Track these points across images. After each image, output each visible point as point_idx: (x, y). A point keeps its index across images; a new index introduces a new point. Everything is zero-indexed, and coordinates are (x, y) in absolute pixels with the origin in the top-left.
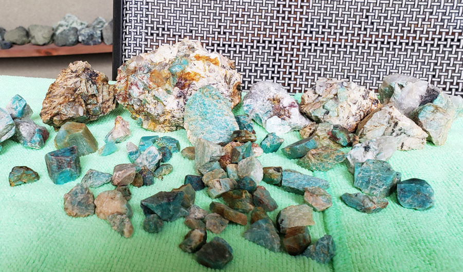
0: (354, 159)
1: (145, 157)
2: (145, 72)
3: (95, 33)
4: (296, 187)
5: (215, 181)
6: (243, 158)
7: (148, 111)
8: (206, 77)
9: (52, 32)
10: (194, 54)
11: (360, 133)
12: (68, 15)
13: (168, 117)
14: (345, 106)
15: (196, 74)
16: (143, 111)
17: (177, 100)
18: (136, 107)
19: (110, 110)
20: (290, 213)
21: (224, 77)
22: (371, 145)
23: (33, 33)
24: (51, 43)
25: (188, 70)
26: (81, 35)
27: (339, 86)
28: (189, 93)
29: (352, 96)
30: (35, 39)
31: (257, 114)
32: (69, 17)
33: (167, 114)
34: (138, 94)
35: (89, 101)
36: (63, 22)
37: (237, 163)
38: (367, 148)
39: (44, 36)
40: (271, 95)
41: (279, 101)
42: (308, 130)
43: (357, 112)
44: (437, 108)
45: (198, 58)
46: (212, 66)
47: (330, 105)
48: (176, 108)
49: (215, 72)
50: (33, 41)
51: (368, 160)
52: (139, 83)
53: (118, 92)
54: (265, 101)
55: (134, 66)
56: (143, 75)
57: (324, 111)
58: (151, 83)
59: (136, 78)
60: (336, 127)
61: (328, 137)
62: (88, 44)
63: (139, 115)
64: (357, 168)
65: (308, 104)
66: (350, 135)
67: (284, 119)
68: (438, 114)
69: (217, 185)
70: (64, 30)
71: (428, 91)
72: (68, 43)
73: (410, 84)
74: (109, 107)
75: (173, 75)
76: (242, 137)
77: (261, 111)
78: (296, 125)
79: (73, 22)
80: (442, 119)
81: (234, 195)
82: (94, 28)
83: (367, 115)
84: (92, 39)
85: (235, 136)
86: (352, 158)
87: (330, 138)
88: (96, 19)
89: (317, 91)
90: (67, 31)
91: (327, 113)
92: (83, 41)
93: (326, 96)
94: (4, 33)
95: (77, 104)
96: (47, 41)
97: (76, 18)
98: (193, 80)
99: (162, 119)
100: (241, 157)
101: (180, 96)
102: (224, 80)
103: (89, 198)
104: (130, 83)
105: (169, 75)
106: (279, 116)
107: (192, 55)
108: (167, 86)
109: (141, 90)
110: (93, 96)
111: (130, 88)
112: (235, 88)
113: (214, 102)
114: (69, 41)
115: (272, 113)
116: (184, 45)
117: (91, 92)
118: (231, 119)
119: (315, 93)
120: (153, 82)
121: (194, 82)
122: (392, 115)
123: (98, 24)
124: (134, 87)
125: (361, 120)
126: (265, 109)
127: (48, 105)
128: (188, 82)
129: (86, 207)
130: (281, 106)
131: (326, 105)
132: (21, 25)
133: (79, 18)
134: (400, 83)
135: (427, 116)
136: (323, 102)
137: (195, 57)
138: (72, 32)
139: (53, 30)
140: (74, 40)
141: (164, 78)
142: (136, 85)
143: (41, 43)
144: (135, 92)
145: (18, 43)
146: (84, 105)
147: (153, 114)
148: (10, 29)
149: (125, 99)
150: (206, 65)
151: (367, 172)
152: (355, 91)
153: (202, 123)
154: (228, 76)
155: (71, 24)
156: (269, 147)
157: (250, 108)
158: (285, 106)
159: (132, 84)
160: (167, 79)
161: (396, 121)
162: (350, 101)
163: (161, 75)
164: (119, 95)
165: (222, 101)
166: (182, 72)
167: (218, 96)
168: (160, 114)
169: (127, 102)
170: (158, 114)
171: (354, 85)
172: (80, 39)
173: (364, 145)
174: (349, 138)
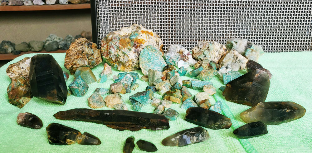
0: (222, 73)
1: (124, 79)
2: (117, 40)
3: (67, 43)
4: (199, 87)
5: (162, 86)
6: (172, 77)
7: (120, 60)
8: (148, 41)
9: (43, 44)
10: (141, 30)
11: (221, 64)
12: (51, 34)
13: (131, 63)
14: (213, 53)
15: (142, 40)
16: (117, 61)
17: (134, 54)
18: (113, 59)
19: (100, 62)
20: (199, 96)
21: (156, 41)
22: (228, 66)
23: (32, 45)
24: (43, 50)
25: (139, 38)
26: (60, 44)
27: (209, 44)
28: (140, 50)
29: (216, 48)
30: (34, 48)
31: (173, 60)
32: (52, 35)
33: (130, 62)
34: (114, 52)
35: (90, 58)
36: (49, 39)
37: (169, 80)
38: (227, 68)
39: (39, 46)
40: (178, 50)
41: (182, 53)
42: (198, 64)
43: (218, 55)
44: (252, 50)
45: (143, 32)
46: (150, 36)
47: (206, 52)
48: (134, 58)
49: (151, 39)
50: (32, 50)
51: (229, 72)
52: (114, 46)
53: (103, 51)
54: (176, 53)
55: (111, 37)
56: (116, 42)
57: (204, 55)
58: (120, 46)
59: (113, 43)
60: (211, 62)
61: (208, 66)
63: (115, 63)
64: (224, 76)
65: (196, 54)
66: (217, 65)
67: (185, 61)
68: (253, 52)
69: (164, 88)
70: (50, 43)
71: (247, 44)
72: (53, 49)
73: (240, 41)
74: (99, 61)
75: (131, 40)
76: (169, 68)
77: (175, 58)
78: (191, 64)
79: (54, 38)
80: (255, 54)
81: (172, 92)
82: (66, 41)
83: (223, 56)
84: (66, 46)
85: (166, 68)
86: (221, 73)
87: (208, 67)
88: (67, 36)
89: (199, 46)
90: (52, 43)
91: (205, 56)
92: (61, 48)
93: (204, 49)
94: (15, 46)
95: (84, 59)
96: (41, 49)
97: (56, 36)
98: (141, 43)
99: (127, 64)
100: (171, 77)
101: (136, 52)
102: (156, 43)
103: (101, 99)
104: (109, 46)
105: (129, 41)
106: (183, 60)
107: (140, 31)
108: (129, 47)
109: (116, 49)
110: (92, 55)
111: (110, 49)
112: (161, 48)
113: (154, 53)
114: (53, 48)
115: (180, 59)
116: (135, 26)
117: (91, 53)
118: (163, 61)
119: (198, 48)
120: (121, 45)
121: (142, 44)
122: (235, 54)
123: (69, 39)
124: (111, 48)
125: (220, 59)
126: (176, 57)
127: (68, 60)
128: (139, 44)
129: (100, 103)
130: (184, 55)
131: (204, 53)
132: (24, 41)
133: (57, 36)
134: (235, 41)
135: (249, 54)
136: (203, 51)
137: (142, 32)
138: (55, 43)
139: (43, 43)
140: (56, 48)
141: (127, 42)
142: (113, 47)
143: (38, 50)
144: (112, 51)
145: (24, 51)
146: (88, 60)
147: (123, 61)
148: (18, 44)
149: (107, 55)
150: (147, 36)
151: (229, 77)
152: (216, 45)
153: (149, 64)
154: (158, 41)
155: (54, 39)
156: (182, 73)
157: (169, 57)
158: (185, 54)
159: (110, 47)
160: (129, 43)
161: (237, 56)
162: (215, 50)
163: (125, 41)
164: (103, 53)
165: (157, 52)
166: (136, 39)
167: (155, 50)
168: (127, 61)
169: (108, 57)
170: (125, 61)
171: (216, 43)
172: (60, 47)
173: (225, 67)
174: (217, 66)
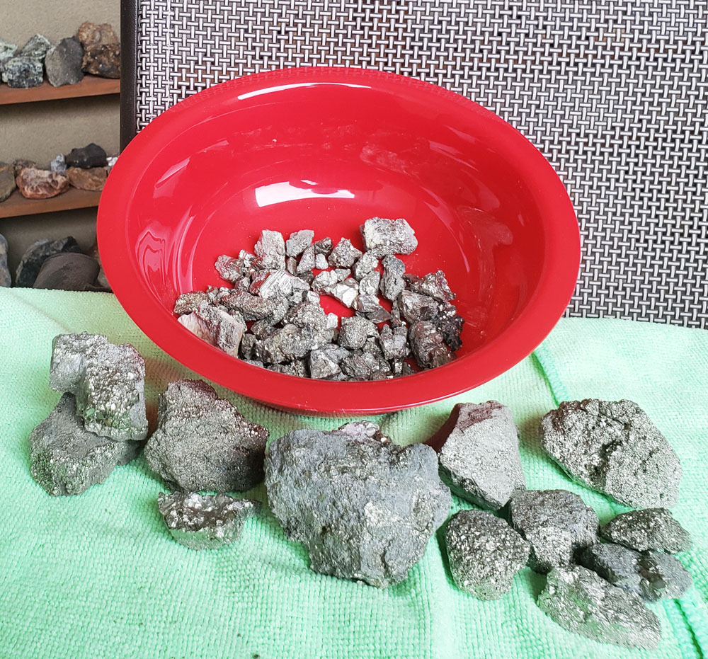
3: (31, 66)
26: (6, 70)
62: (19, 86)
82: (29, 55)
84: (27, 77)
88: (32, 39)
123: (36, 48)
172: (5, 77)
